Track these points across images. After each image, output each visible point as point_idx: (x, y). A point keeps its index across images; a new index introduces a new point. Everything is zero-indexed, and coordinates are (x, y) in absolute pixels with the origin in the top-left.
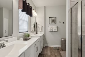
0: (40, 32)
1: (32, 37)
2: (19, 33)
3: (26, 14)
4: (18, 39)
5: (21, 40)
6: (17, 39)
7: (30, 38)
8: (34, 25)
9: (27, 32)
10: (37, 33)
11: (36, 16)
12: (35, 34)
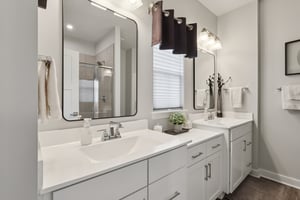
0: (233, 113)
1: (194, 126)
2: (154, 109)
3: (174, 53)
4: (151, 128)
5: (158, 130)
6: (147, 125)
7: (187, 130)
8: (211, 85)
9: (181, 108)
10: (220, 115)
11: (216, 51)
12: (210, 117)
